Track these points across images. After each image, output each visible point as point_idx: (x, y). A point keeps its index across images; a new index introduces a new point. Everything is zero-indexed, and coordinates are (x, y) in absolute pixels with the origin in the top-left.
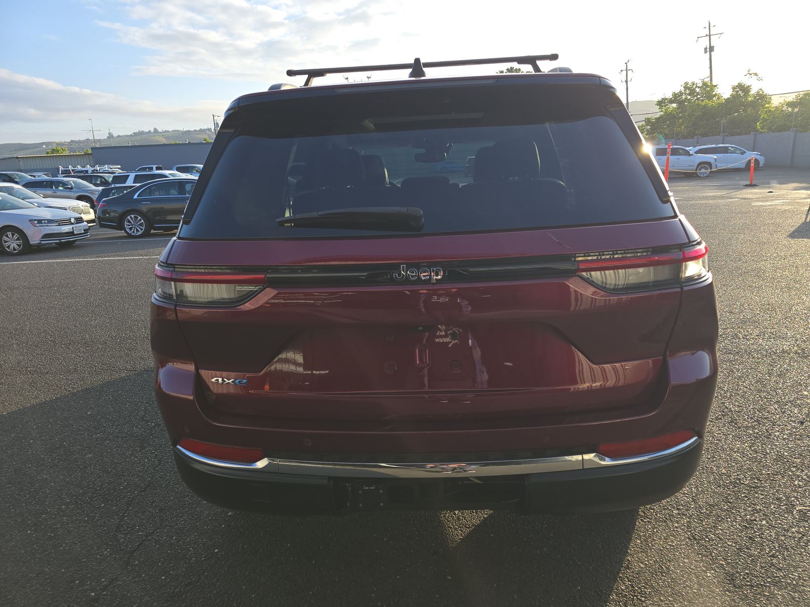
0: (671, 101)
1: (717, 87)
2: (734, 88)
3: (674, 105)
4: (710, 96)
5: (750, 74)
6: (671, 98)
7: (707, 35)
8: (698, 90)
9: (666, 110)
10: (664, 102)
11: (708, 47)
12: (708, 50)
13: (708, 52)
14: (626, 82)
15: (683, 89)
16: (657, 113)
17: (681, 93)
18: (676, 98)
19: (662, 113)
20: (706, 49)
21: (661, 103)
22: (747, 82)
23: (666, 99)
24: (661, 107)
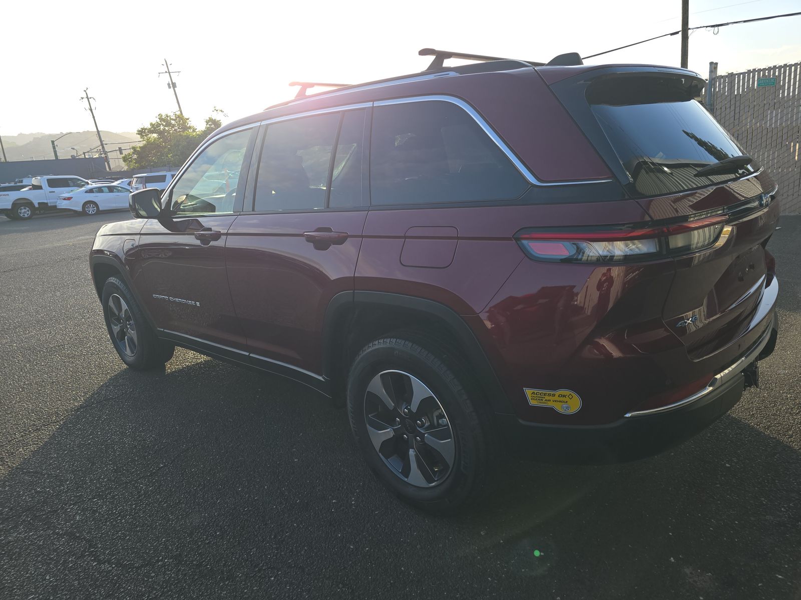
0: (151, 132)
1: (190, 120)
2: (207, 122)
3: (155, 135)
4: (185, 128)
5: (217, 111)
6: (150, 128)
7: (166, 72)
8: (173, 122)
9: (147, 139)
10: (145, 132)
11: (170, 83)
12: (171, 85)
13: (172, 88)
14: (91, 110)
15: (158, 120)
16: (139, 142)
17: (158, 125)
18: (154, 128)
19: (144, 142)
20: (169, 84)
21: (142, 132)
22: (217, 116)
23: (145, 129)
24: (142, 137)
